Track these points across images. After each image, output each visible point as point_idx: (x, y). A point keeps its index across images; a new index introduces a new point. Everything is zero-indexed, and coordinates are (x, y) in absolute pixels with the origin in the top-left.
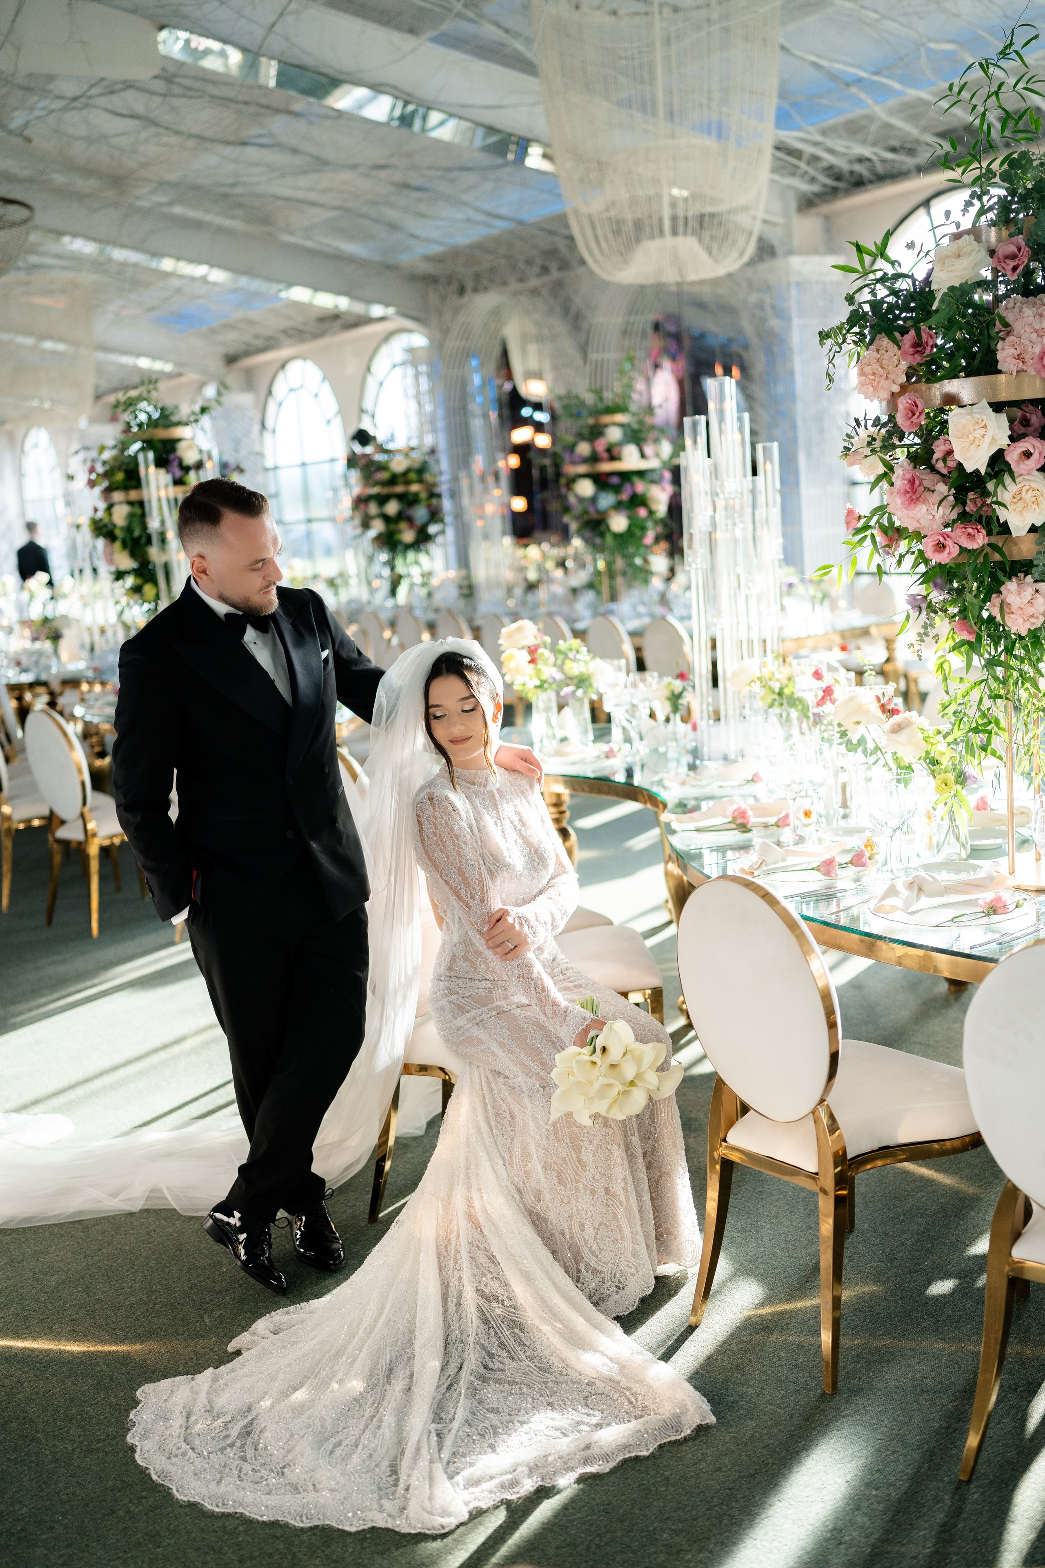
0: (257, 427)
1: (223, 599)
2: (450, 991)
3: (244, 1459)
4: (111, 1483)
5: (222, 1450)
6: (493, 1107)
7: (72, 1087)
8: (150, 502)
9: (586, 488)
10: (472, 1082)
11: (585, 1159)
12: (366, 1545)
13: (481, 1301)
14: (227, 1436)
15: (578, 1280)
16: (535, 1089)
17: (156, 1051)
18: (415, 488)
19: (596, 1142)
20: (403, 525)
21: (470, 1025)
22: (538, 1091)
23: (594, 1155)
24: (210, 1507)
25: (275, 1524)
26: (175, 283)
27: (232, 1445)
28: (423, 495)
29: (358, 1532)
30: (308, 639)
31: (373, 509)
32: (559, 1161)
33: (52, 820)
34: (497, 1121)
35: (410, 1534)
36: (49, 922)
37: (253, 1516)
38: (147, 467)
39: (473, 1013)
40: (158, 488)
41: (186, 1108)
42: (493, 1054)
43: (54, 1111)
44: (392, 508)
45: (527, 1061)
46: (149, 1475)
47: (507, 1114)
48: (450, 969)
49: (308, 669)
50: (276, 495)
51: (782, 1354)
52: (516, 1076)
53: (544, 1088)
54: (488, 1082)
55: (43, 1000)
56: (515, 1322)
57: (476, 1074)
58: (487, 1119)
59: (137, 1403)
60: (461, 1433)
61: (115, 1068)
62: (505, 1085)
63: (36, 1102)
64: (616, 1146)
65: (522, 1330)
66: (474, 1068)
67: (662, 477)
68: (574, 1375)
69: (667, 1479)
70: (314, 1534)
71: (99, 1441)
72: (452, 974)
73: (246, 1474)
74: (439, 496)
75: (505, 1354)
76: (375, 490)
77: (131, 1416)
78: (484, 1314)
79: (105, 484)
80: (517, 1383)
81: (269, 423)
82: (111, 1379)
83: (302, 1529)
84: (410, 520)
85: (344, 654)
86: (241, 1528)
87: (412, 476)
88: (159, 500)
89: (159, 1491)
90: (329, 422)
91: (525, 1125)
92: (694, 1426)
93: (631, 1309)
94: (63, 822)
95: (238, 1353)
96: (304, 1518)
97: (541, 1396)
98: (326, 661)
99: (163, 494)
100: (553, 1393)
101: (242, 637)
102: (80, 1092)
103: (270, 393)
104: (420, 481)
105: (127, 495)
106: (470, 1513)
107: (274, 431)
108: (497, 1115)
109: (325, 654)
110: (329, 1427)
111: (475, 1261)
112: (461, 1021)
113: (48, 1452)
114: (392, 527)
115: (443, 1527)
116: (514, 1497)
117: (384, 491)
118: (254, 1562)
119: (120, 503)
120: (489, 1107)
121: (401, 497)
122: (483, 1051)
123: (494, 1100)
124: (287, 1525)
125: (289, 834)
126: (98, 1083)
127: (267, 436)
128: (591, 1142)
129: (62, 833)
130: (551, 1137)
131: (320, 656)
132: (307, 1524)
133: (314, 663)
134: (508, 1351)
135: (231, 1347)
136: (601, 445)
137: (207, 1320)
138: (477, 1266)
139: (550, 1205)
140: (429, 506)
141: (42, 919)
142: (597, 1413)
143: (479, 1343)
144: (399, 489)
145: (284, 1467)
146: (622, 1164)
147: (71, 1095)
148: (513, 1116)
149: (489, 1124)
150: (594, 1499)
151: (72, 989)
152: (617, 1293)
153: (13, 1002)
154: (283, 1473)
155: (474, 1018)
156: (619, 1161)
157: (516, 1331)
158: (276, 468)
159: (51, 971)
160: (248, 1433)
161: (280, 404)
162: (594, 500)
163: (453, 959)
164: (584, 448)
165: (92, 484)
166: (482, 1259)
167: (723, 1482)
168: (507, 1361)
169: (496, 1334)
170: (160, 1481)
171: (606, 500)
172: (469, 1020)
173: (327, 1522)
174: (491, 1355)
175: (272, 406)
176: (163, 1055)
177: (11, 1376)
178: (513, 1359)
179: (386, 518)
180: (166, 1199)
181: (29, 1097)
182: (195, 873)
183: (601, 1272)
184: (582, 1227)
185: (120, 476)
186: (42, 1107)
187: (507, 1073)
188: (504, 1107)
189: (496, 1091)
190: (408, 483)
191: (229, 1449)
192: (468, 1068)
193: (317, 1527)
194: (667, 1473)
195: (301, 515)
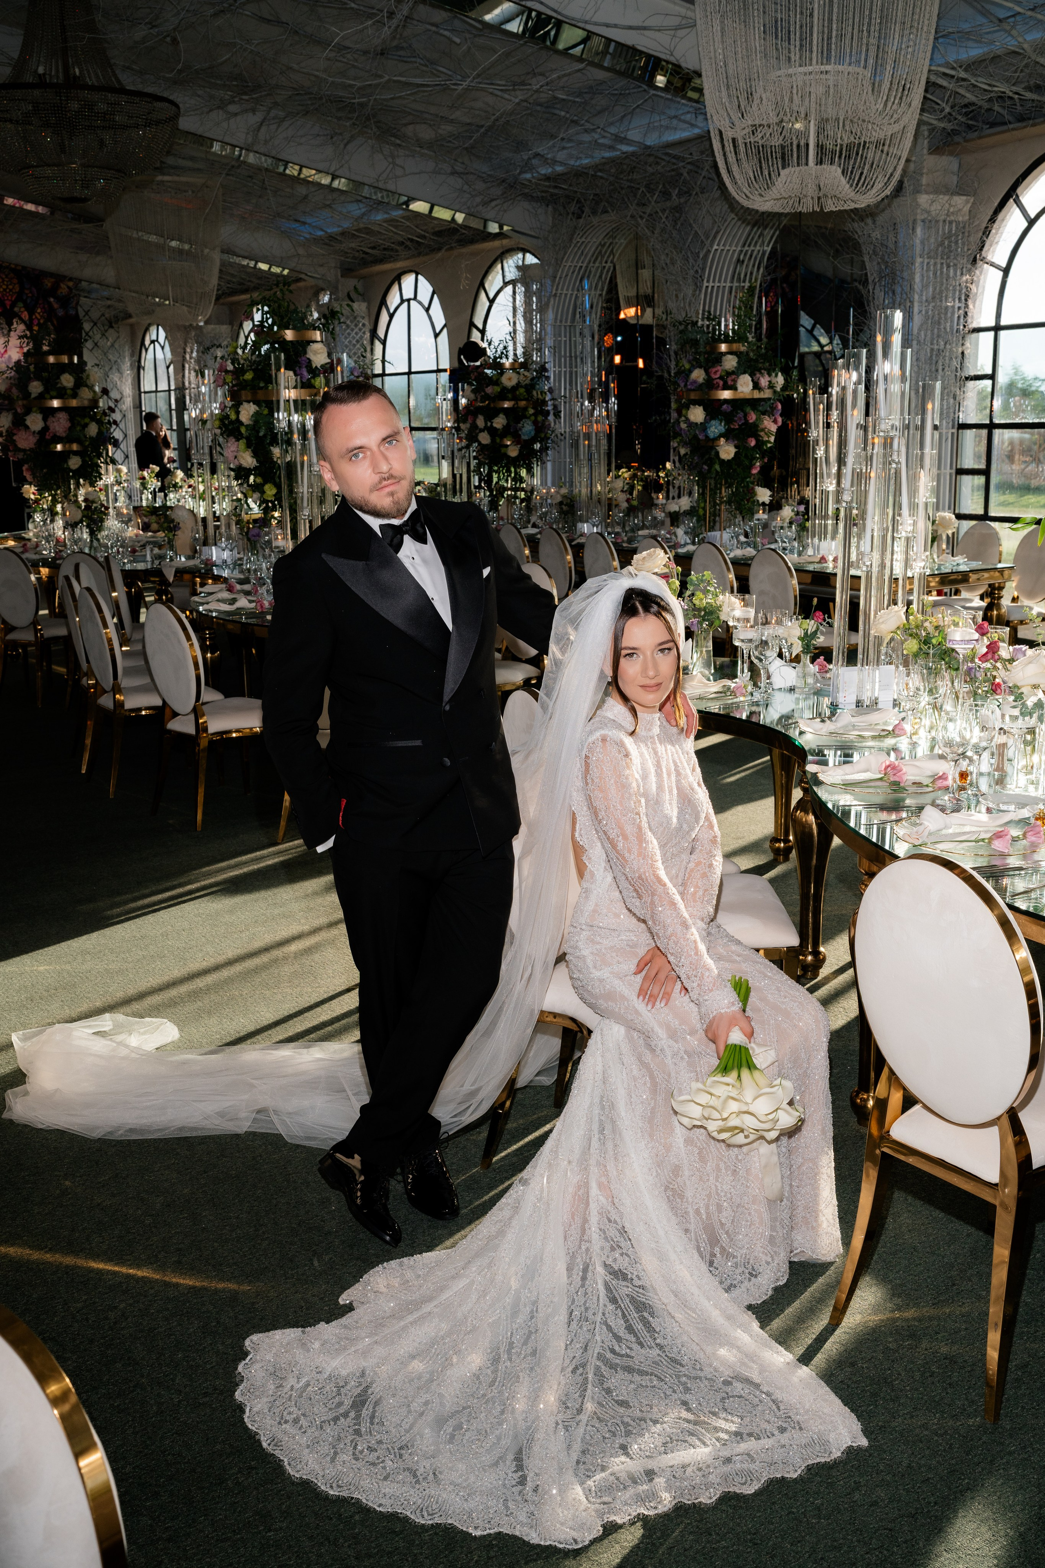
0: (368, 335)
2: (592, 940)
3: (358, 1432)
4: (218, 1447)
5: (336, 1419)
8: (278, 401)
9: (697, 414)
12: (492, 1554)
13: (608, 1278)
14: (340, 1404)
15: (711, 1264)
18: (523, 404)
20: (509, 439)
21: (613, 979)
24: (323, 1488)
25: (393, 1517)
26: (302, 190)
27: (346, 1415)
28: (531, 412)
29: (483, 1537)
31: (481, 421)
33: (163, 712)
34: (636, 1086)
35: (539, 1545)
37: (370, 1504)
38: (278, 370)
42: (637, 1012)
44: (499, 422)
46: (259, 1441)
48: (592, 917)
51: (934, 1368)
56: (644, 1304)
59: (247, 1354)
60: (589, 1428)
62: (646, 1047)
65: (652, 1314)
67: (773, 408)
68: (708, 1371)
69: (818, 1509)
70: (436, 1534)
71: (206, 1394)
72: (595, 923)
73: (361, 1452)
74: (546, 413)
75: (634, 1339)
76: (484, 403)
77: (240, 1368)
78: (611, 1292)
79: (233, 383)
80: (647, 1373)
81: (381, 332)
82: (218, 1322)
83: (423, 1525)
84: (516, 436)
86: (357, 1517)
87: (522, 392)
88: (288, 400)
89: (270, 1463)
90: (436, 335)
92: (845, 1446)
93: (765, 1298)
94: (175, 714)
95: (350, 1308)
96: (425, 1514)
97: (674, 1391)
98: (488, 578)
100: (687, 1390)
101: (399, 552)
103: (383, 302)
104: (530, 398)
106: (604, 1526)
108: (636, 1078)
109: (486, 572)
110: (448, 1405)
111: (604, 1233)
112: (604, 974)
113: (152, 1402)
114: (499, 440)
115: (576, 1541)
116: (651, 1513)
117: (493, 405)
118: (372, 1560)
121: (509, 412)
122: (626, 1008)
124: (406, 1519)
126: (200, 983)
127: (378, 344)
129: (174, 725)
131: (481, 574)
132: (426, 1521)
134: (636, 1335)
135: (344, 1299)
136: (717, 372)
137: (316, 1263)
138: (606, 1238)
139: (688, 1183)
140: (535, 423)
142: (736, 1419)
143: (606, 1323)
144: (508, 404)
145: (401, 1448)
148: (655, 1084)
149: (628, 1091)
150: (738, 1525)
152: (750, 1280)
154: (401, 1456)
155: (618, 973)
157: (646, 1314)
158: (385, 375)
160: (363, 1403)
161: (392, 315)
162: (703, 426)
163: (595, 911)
164: (698, 375)
166: (612, 1233)
167: (881, 1520)
168: (635, 1346)
169: (624, 1316)
170: (270, 1449)
171: (716, 428)
172: (613, 974)
173: (450, 1522)
174: (618, 1339)
175: (385, 315)
177: (116, 1307)
178: (642, 1346)
179: (492, 431)
180: (272, 1122)
183: (734, 1257)
184: (720, 1208)
185: (249, 375)
187: (649, 1033)
188: (646, 1073)
190: (517, 398)
191: (342, 1420)
193: (438, 1525)
194: (818, 1502)
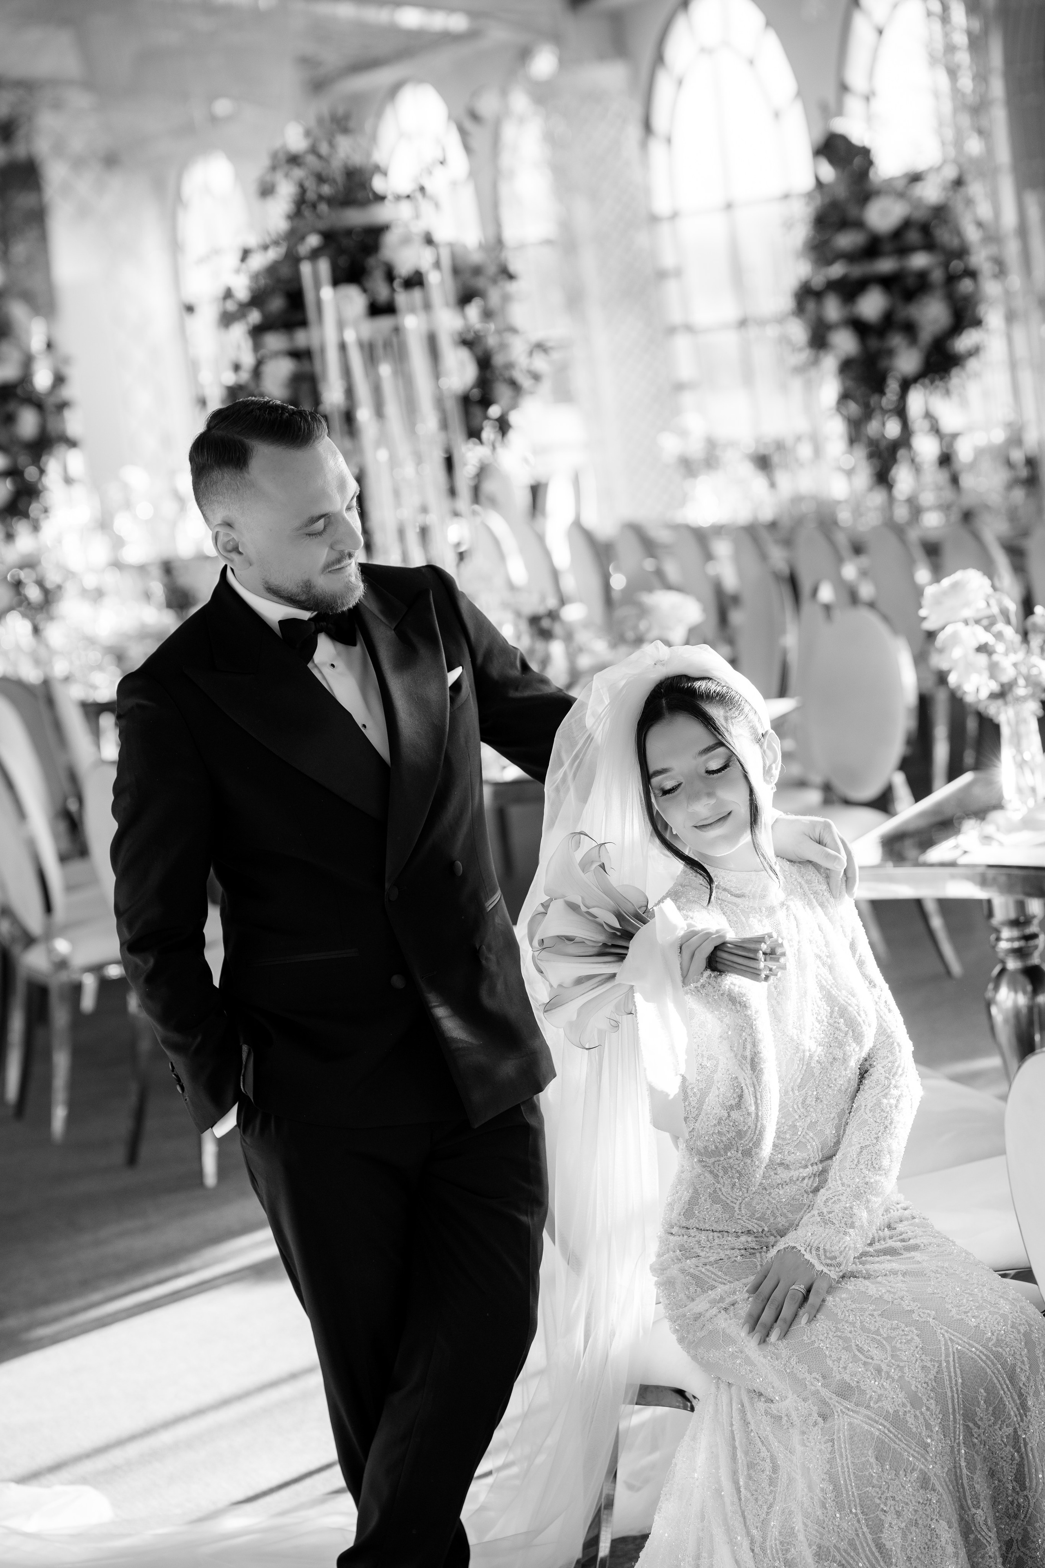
0: (634, 131)
1: (275, 593)
2: (686, 1252)
6: (746, 1453)
7: (120, 1443)
8: (323, 350)
10: (716, 1411)
11: (889, 1545)
16: (811, 1421)
17: (274, 1384)
18: (920, 261)
19: (908, 1514)
20: (897, 340)
21: (714, 1311)
22: (815, 1424)
23: (904, 1537)
28: (937, 276)
30: (424, 652)
31: (833, 309)
32: (843, 1545)
34: (750, 1477)
36: (132, 1159)
38: (317, 287)
39: (720, 1290)
40: (341, 325)
41: (308, 1482)
42: (748, 1361)
43: (83, 1480)
44: (873, 305)
45: (802, 1371)
47: (768, 1466)
48: (688, 1213)
49: (420, 703)
50: (678, 273)
52: (783, 1398)
53: (825, 1418)
54: (743, 1411)
55: (96, 1297)
57: (725, 1399)
58: (735, 1473)
61: (199, 1412)
62: (766, 1413)
63: (56, 1468)
64: (944, 1524)
66: (723, 1386)
72: (692, 1222)
74: (972, 274)
76: (837, 270)
79: (255, 317)
81: (660, 121)
84: (910, 329)
85: (495, 670)
87: (913, 236)
88: (343, 347)
90: (777, 115)
91: (791, 1480)
98: (457, 686)
99: (350, 336)
101: (310, 656)
102: (133, 1450)
103: (659, 59)
104: (930, 245)
105: (291, 339)
107: (669, 141)
108: (751, 1466)
109: (453, 676)
112: (700, 1305)
114: (874, 343)
117: (858, 271)
119: (276, 354)
120: (740, 1454)
121: (888, 282)
122: (733, 1356)
123: (750, 1442)
125: (397, 981)
126: (166, 1437)
127: (657, 148)
128: (898, 1514)
130: (830, 1504)
131: (444, 679)
133: (432, 692)
140: (952, 297)
141: (119, 1154)
144: (886, 265)
146: (956, 1555)
147: (116, 1456)
148: (775, 1469)
149: (736, 1483)
151: (150, 1277)
153: (46, 1301)
155: (722, 1299)
156: (950, 1549)
158: (674, 216)
159: (121, 1246)
161: (680, 83)
163: (693, 1202)
165: (227, 320)
172: (714, 1302)
175: (664, 86)
176: (286, 1391)
179: (859, 327)
181: (46, 1458)
182: (245, 1048)
185: (277, 304)
186: (64, 1474)
187: (769, 1393)
188: (764, 1453)
189: (752, 1426)
190: (904, 251)
192: (713, 1389)
195: (729, 311)
